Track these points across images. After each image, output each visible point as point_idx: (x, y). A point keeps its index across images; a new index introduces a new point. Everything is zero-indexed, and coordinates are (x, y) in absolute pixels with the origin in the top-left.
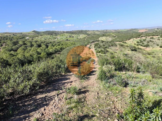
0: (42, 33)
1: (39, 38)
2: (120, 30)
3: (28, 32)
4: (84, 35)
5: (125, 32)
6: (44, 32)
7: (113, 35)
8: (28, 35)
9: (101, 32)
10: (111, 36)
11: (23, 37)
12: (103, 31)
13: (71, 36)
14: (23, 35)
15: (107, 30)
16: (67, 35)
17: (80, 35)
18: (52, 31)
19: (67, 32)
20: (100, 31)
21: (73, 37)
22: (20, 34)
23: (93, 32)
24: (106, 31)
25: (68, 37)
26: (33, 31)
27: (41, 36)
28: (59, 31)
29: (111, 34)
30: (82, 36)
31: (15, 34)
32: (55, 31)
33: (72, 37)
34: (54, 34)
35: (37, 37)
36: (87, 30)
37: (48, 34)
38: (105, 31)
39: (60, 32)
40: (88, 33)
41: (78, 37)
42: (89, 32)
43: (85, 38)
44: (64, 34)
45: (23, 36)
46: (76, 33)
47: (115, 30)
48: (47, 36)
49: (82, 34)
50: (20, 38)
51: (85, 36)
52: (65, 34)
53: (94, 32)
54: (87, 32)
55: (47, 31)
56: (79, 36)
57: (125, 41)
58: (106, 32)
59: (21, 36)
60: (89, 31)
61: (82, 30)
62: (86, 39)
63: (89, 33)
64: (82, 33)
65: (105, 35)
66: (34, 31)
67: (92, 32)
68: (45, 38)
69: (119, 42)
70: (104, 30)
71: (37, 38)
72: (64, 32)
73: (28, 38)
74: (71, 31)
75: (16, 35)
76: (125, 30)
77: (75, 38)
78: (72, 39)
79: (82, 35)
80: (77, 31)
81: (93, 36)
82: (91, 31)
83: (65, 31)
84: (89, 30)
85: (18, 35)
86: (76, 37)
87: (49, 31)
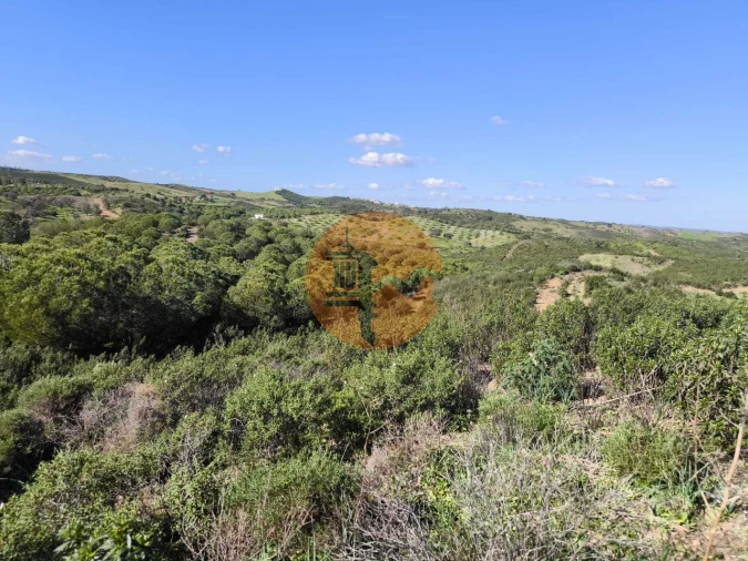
0: (314, 205)
1: (302, 223)
2: (680, 235)
3: (257, 194)
4: (498, 232)
5: (706, 243)
6: (321, 202)
7: (646, 251)
8: (257, 204)
9: (583, 228)
10: (637, 252)
11: (241, 213)
12: (590, 226)
13: (441, 231)
14: (239, 203)
15: (610, 225)
16: (420, 222)
17: (482, 232)
18: (355, 201)
19: (423, 213)
20: (575, 227)
21: (449, 236)
22: (229, 200)
23: (542, 226)
24: (606, 227)
25: (426, 233)
26: (278, 193)
27: (312, 214)
28: (387, 202)
29: (639, 245)
30: (488, 238)
31: (209, 197)
32: (368, 201)
33: (442, 236)
34: (366, 212)
35: (295, 217)
36: (513, 212)
37: (344, 212)
38: (599, 228)
39: (391, 207)
40: (517, 225)
41: (472, 241)
42: (523, 223)
43: (507, 247)
44: (410, 217)
45: (241, 208)
46: (463, 223)
47: (653, 230)
48: (336, 221)
49: (489, 228)
50: (228, 212)
51: (504, 239)
52: (416, 219)
53: (549, 226)
54: (513, 223)
55: (335, 200)
56: (478, 236)
57: (729, 286)
58: (608, 234)
59: (233, 204)
60: (522, 217)
61: (489, 211)
62: (511, 252)
63: (526, 227)
64: (490, 223)
65: (607, 246)
66: (283, 192)
67: (535, 224)
68: (328, 226)
69: (699, 286)
70: (596, 224)
71: (295, 220)
72: (408, 211)
73: (261, 216)
74: (441, 211)
75: (212, 201)
76: (708, 238)
77: (455, 242)
78: (444, 245)
79: (490, 232)
80: (468, 212)
81: (546, 243)
82: (534, 219)
83: (412, 206)
84: (524, 214)
85: (221, 202)
86: (461, 238)
87: (344, 199)
